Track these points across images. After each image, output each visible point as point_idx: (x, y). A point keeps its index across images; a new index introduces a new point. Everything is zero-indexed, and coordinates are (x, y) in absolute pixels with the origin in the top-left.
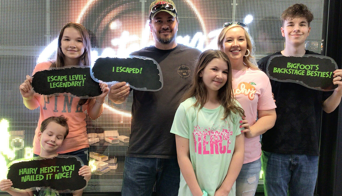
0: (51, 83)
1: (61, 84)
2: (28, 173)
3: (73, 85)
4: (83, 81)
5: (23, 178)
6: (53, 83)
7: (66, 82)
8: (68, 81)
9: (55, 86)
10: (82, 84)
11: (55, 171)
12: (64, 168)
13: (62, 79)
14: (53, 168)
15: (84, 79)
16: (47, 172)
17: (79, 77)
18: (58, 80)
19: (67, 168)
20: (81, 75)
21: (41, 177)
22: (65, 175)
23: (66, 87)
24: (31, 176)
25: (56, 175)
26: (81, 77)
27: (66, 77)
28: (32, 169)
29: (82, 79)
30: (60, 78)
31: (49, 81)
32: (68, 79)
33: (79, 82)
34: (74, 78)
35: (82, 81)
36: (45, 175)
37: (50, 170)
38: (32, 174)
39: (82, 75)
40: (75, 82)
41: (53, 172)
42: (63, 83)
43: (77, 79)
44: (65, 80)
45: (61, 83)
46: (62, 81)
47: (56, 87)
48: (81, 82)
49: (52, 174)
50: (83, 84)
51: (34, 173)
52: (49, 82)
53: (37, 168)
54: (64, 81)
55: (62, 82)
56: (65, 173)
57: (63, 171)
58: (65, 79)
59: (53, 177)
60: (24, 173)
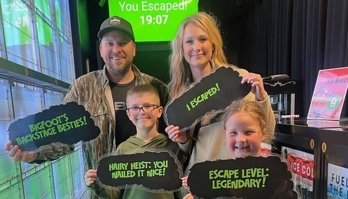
0: (214, 182)
1: (228, 184)
2: (119, 169)
3: (247, 185)
4: (264, 179)
5: (113, 174)
6: (218, 181)
7: (237, 181)
8: (240, 178)
9: (220, 185)
10: (261, 184)
11: (146, 167)
12: (156, 164)
13: (231, 174)
14: (145, 164)
15: (265, 176)
16: (138, 168)
17: (258, 172)
18: (225, 177)
19: (160, 165)
20: (260, 169)
21: (133, 174)
22: (157, 172)
23: (236, 187)
24: (122, 172)
25: (148, 172)
26: (260, 172)
27: (237, 172)
28: (122, 164)
29: (263, 176)
30: (228, 174)
31: (211, 178)
32: (240, 174)
33: (257, 180)
34: (249, 174)
35: (262, 178)
36: (136, 171)
37: (142, 166)
38: (122, 170)
39: (263, 169)
40: (251, 180)
41: (144, 169)
42: (232, 181)
43: (253, 176)
44: (236, 177)
45: (228, 181)
46: (230, 177)
47: (221, 187)
48: (260, 180)
49: (144, 171)
50: (264, 183)
51: (125, 169)
52: (212, 180)
53: (127, 164)
54: (233, 179)
55: (230, 181)
56: (157, 170)
57: (156, 167)
58: (235, 175)
59: (145, 173)
60: (114, 169)
